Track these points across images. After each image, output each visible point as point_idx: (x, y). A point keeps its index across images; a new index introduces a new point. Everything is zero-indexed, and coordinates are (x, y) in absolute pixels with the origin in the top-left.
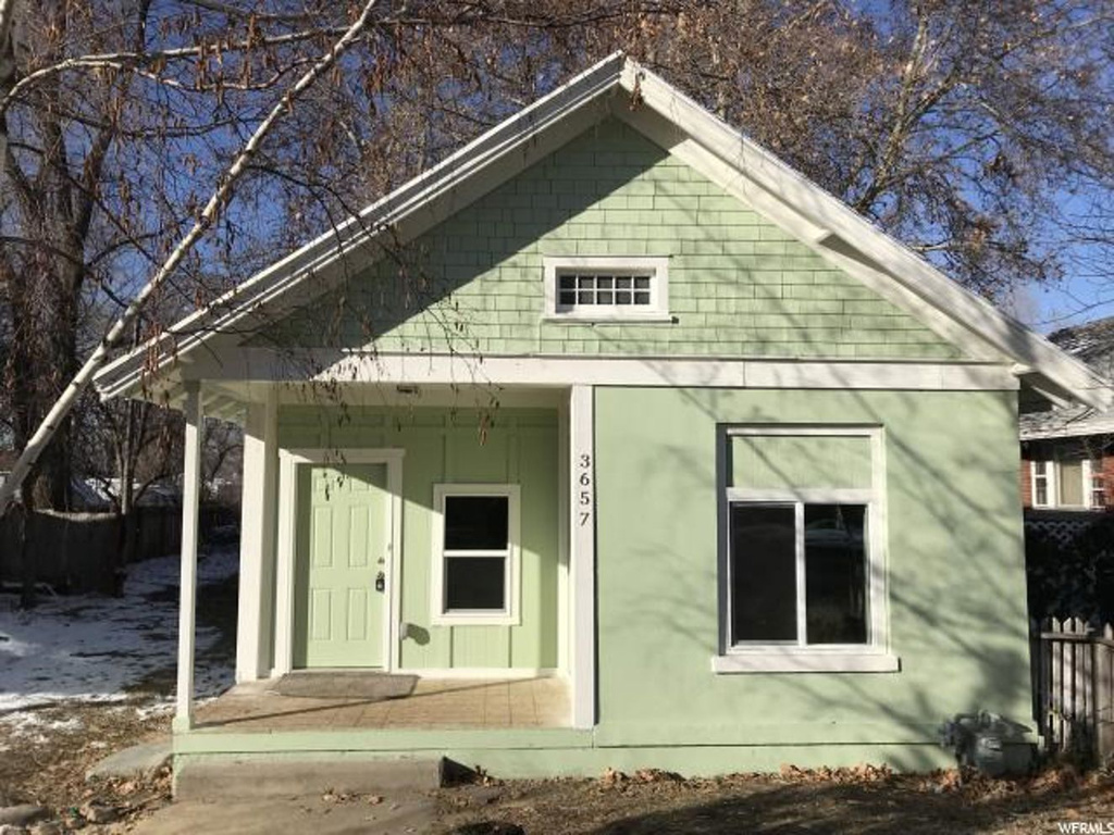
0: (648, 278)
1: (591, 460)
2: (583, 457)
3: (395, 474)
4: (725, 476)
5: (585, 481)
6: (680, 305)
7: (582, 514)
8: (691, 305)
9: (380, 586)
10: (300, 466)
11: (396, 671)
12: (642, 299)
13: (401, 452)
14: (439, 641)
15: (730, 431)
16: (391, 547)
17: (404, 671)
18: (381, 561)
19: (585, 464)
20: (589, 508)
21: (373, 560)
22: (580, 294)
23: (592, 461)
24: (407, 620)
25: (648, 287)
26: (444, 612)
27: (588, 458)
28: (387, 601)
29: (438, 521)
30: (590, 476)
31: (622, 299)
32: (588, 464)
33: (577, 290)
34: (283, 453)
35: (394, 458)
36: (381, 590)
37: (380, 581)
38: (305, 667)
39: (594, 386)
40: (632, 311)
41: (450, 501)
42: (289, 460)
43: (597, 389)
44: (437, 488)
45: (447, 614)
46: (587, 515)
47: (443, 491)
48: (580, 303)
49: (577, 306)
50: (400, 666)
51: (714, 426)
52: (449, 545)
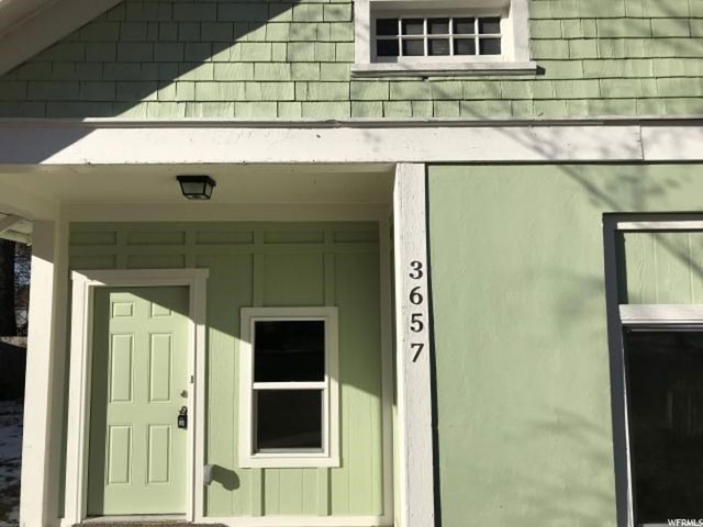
0: (497, 20)
1: (424, 269)
2: (413, 264)
3: (198, 297)
4: (616, 287)
5: (416, 299)
6: (546, 49)
7: (413, 345)
8: (560, 49)
9: (182, 423)
10: (95, 291)
11: (200, 520)
12: (491, 47)
13: (205, 273)
14: (249, 485)
15: (621, 226)
16: (193, 379)
17: (209, 521)
18: (184, 394)
19: (416, 274)
20: (424, 337)
21: (175, 393)
22: (404, 41)
23: (426, 269)
24: (212, 462)
25: (498, 31)
26: (254, 452)
27: (420, 265)
28: (189, 439)
29: (246, 351)
30: (424, 292)
31: (463, 47)
32: (421, 274)
33: (400, 36)
34: (76, 275)
35: (197, 279)
36: (185, 426)
37: (183, 417)
38: (102, 516)
39: (427, 164)
40: (477, 61)
41: (260, 326)
42: (81, 284)
43: (430, 167)
44: (245, 312)
45: (258, 455)
46: (422, 346)
47: (251, 316)
48: (405, 54)
49: (400, 58)
50: (205, 515)
51: (600, 217)
52: (258, 377)
